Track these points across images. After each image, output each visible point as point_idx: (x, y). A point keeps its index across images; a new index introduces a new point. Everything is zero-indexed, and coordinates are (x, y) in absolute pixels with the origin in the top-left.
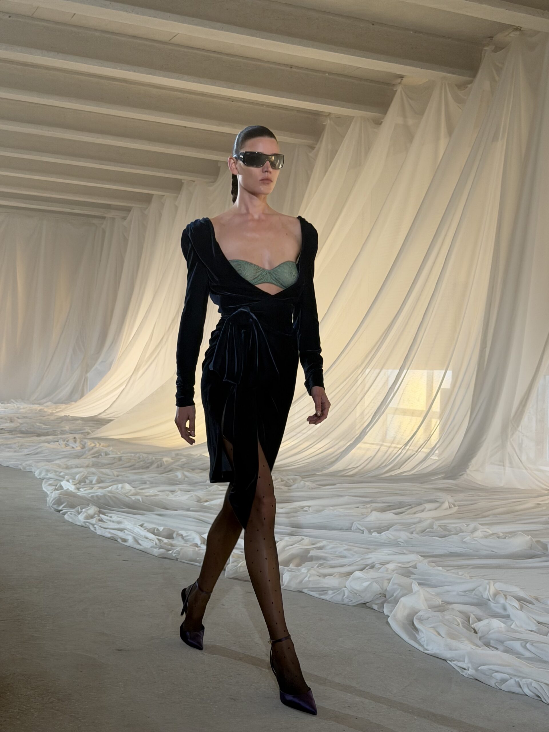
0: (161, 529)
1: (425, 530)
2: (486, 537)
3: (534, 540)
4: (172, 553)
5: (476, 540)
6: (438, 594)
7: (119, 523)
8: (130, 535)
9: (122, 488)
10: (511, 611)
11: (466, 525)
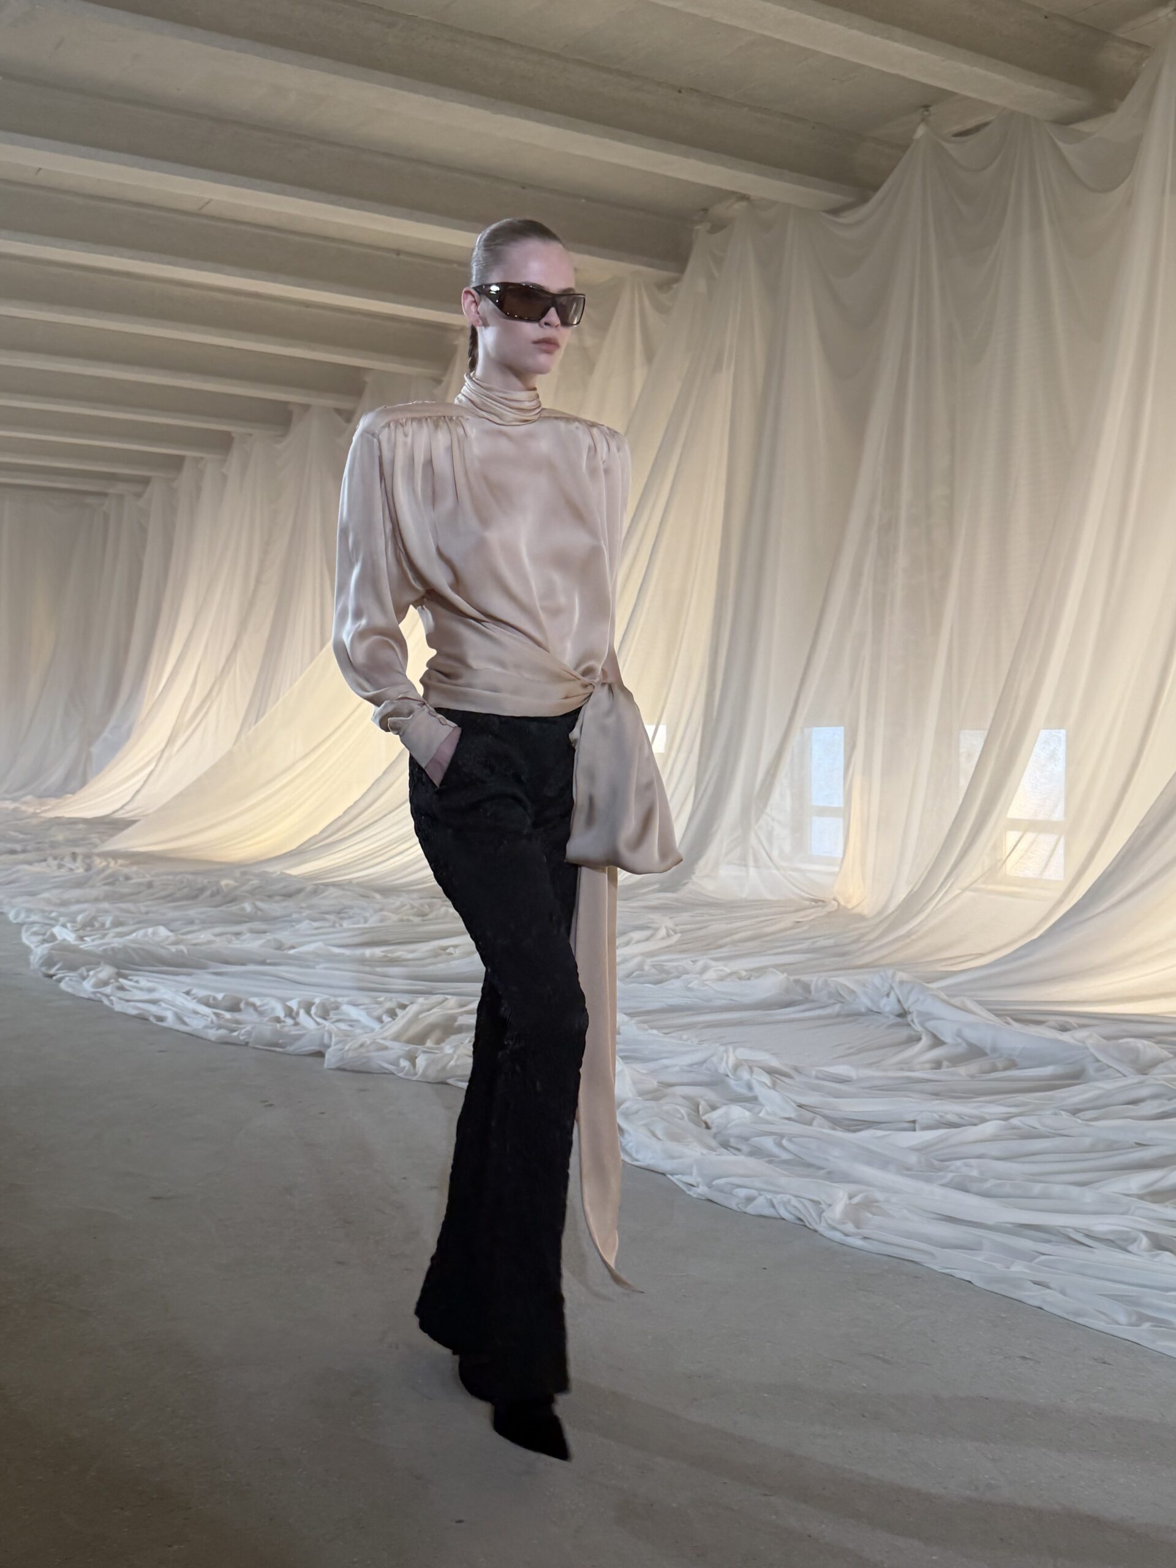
0: (220, 996)
1: (633, 973)
2: (721, 979)
3: (792, 978)
4: (240, 1035)
5: (706, 985)
6: (653, 1072)
7: (151, 990)
8: (170, 1009)
9: (154, 933)
10: (759, 1090)
11: (692, 961)
